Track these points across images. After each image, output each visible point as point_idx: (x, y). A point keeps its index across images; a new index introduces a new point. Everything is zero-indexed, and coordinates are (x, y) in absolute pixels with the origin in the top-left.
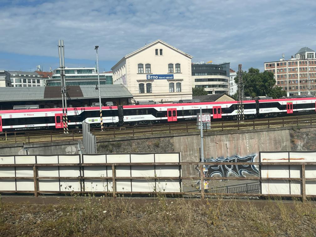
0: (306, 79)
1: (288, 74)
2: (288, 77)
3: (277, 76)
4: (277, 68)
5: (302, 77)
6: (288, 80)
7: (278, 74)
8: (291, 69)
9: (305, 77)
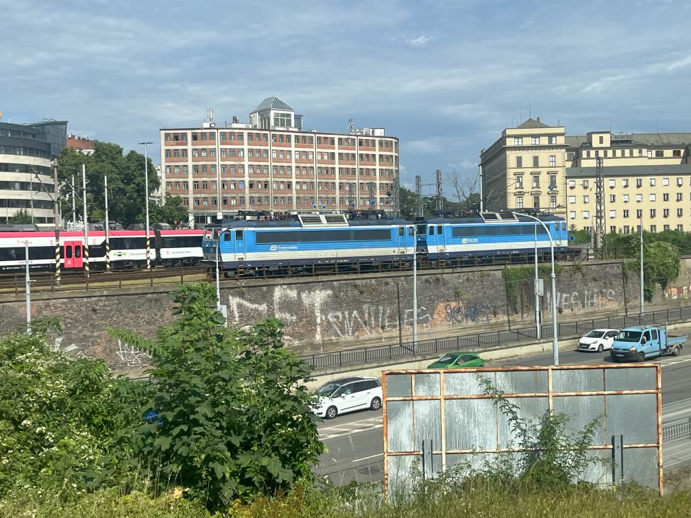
0: (264, 179)
1: (219, 163)
2: (219, 171)
3: (194, 166)
4: (192, 145)
5: (255, 173)
6: (219, 179)
7: (196, 163)
8: (228, 151)
9: (262, 173)
